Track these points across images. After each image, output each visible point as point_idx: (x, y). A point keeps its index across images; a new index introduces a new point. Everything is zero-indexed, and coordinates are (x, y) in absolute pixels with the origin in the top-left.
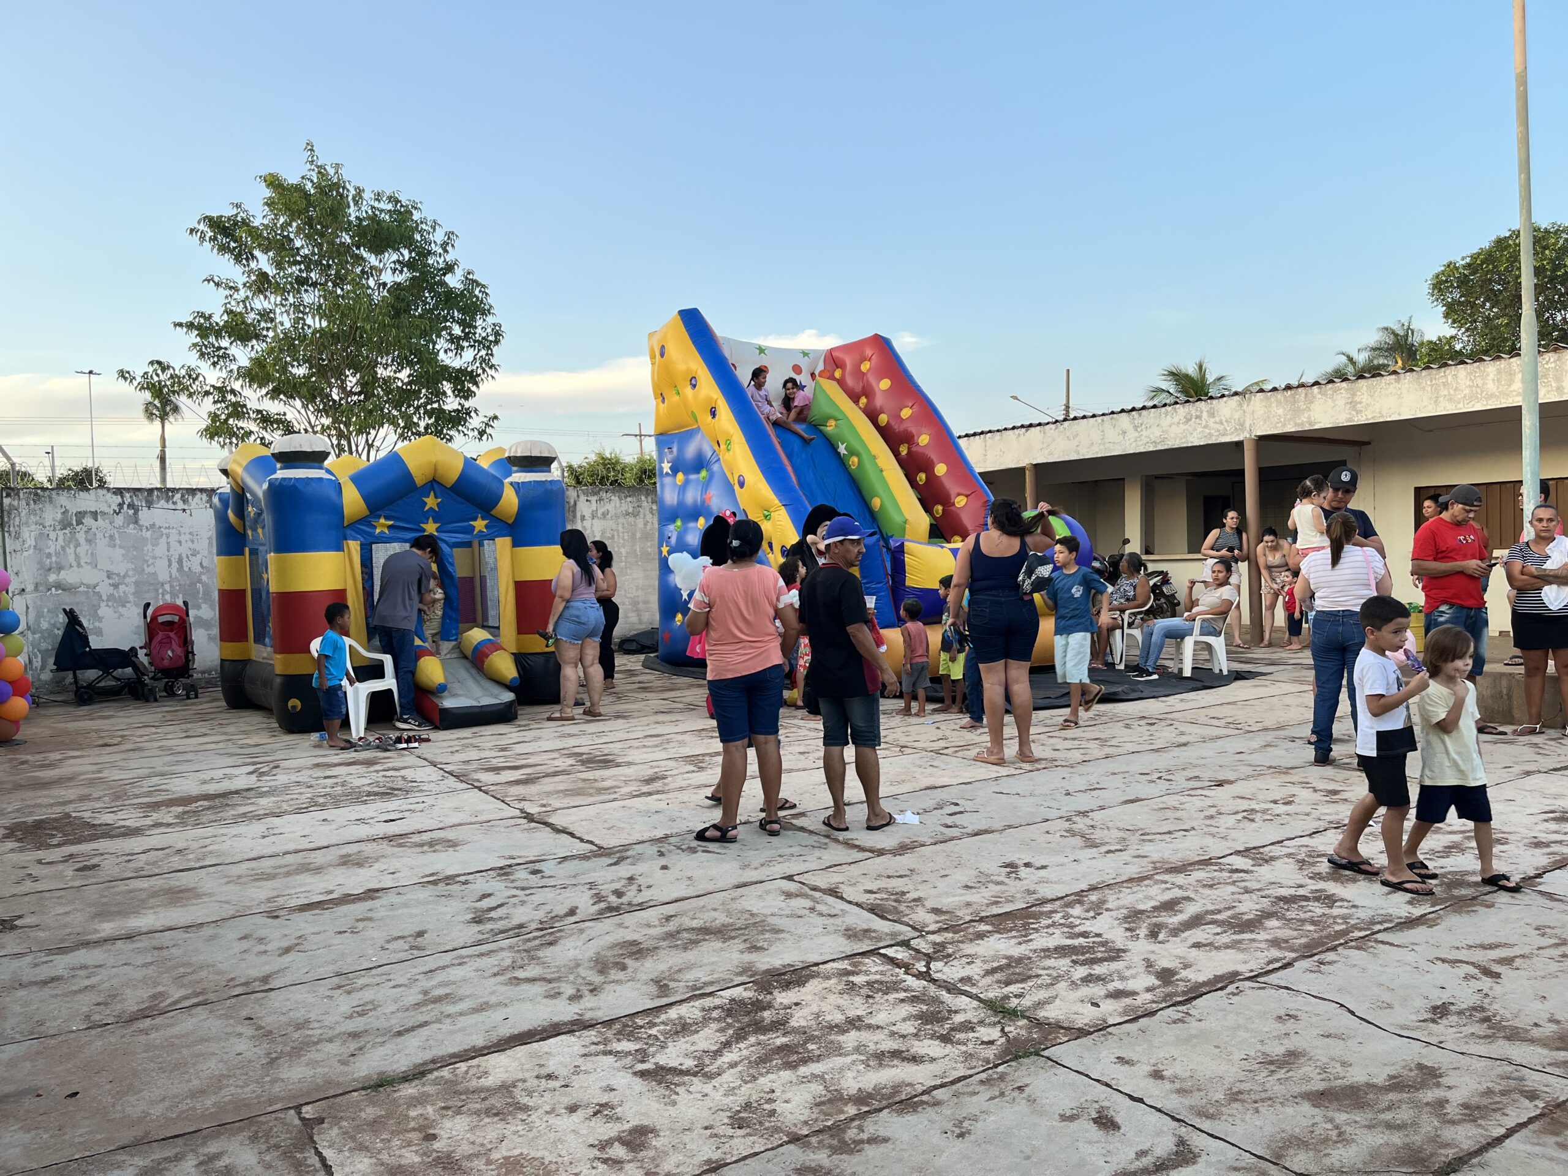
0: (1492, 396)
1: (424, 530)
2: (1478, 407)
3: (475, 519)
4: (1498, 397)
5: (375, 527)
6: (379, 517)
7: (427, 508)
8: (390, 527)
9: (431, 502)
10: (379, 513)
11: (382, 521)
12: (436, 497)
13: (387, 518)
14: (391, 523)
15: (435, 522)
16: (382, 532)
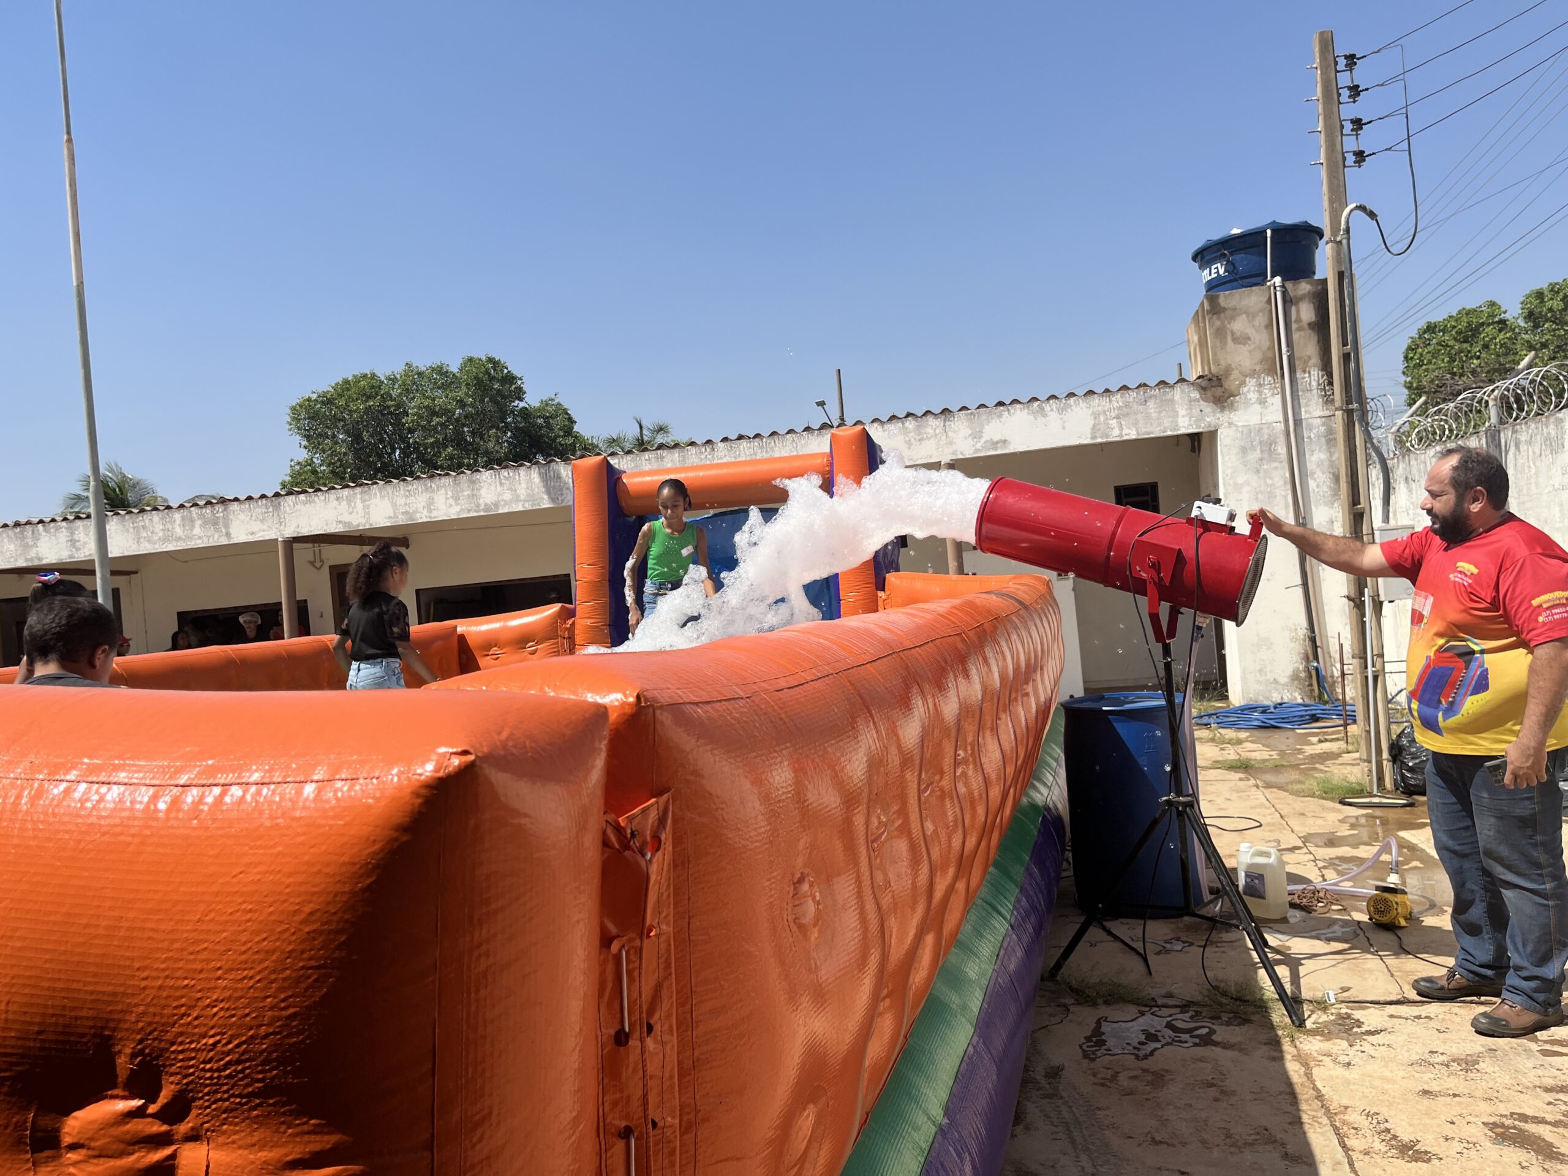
0: (179, 539)
2: (170, 547)
4: (184, 540)
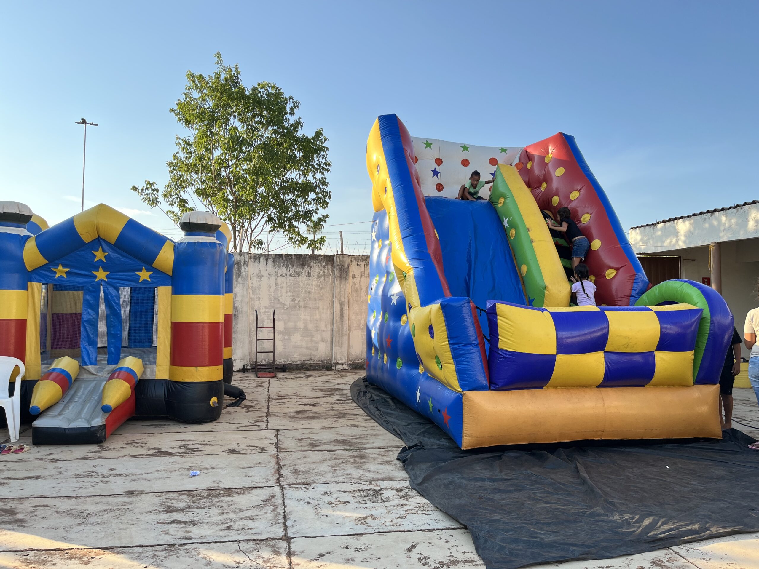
1: (96, 277)
3: (141, 270)
5: (55, 273)
6: (57, 265)
7: (96, 260)
8: (67, 273)
9: (100, 255)
10: (56, 262)
11: (60, 268)
12: (104, 251)
13: (64, 266)
14: (67, 270)
15: (105, 270)
16: (61, 277)
